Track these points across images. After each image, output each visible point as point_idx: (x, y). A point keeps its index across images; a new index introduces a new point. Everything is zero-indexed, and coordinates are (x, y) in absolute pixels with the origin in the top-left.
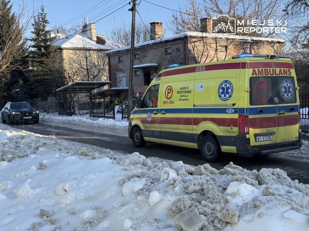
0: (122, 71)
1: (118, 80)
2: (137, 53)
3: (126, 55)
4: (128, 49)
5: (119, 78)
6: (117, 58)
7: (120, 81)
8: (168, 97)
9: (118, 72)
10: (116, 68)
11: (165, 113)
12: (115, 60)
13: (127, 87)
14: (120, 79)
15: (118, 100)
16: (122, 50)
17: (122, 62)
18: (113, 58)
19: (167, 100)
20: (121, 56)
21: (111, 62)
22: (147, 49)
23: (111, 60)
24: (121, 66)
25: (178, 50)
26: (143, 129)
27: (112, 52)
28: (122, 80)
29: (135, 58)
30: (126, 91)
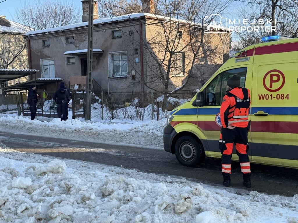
0: (49, 57)
1: (43, 68)
2: (71, 36)
3: (55, 39)
4: (58, 31)
5: (44, 66)
6: (41, 41)
7: (46, 70)
8: (271, 89)
9: (41, 59)
10: (39, 54)
11: (266, 115)
12: (37, 45)
13: (56, 77)
14: (46, 67)
15: (46, 94)
16: (49, 32)
17: (48, 46)
18: (34, 41)
19: (270, 93)
20: (47, 39)
21: (31, 47)
22: (85, 31)
23: (32, 43)
24: (46, 51)
25: (131, 33)
26: (203, 139)
27: (34, 34)
28: (48, 68)
29: (68, 42)
30: (56, 83)
